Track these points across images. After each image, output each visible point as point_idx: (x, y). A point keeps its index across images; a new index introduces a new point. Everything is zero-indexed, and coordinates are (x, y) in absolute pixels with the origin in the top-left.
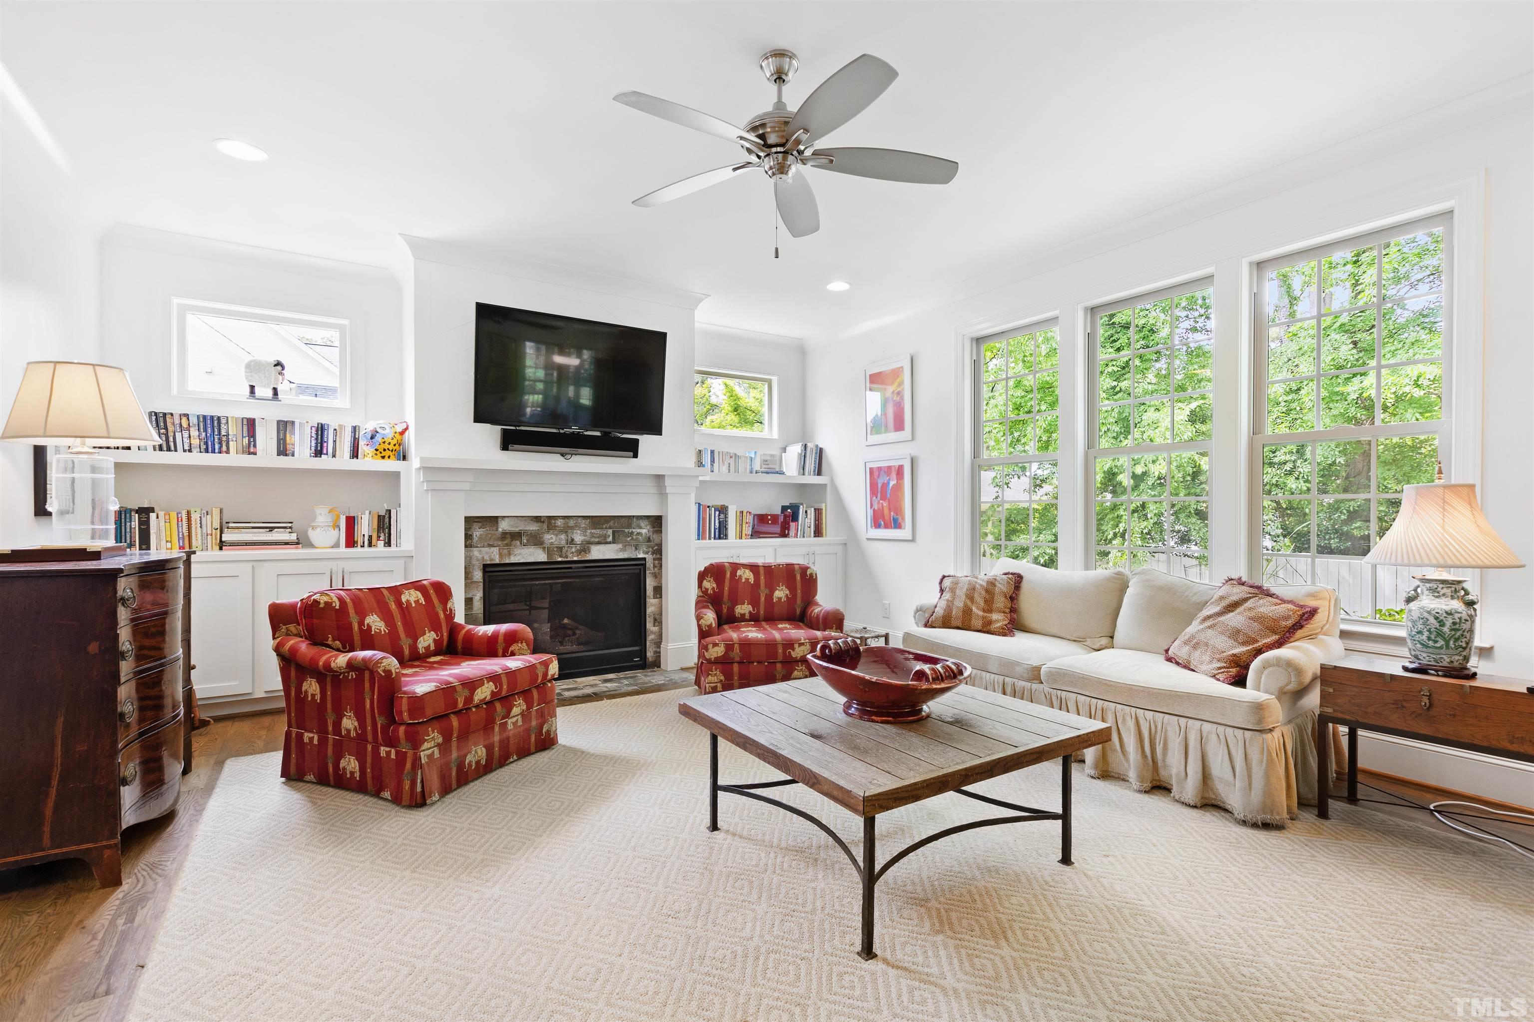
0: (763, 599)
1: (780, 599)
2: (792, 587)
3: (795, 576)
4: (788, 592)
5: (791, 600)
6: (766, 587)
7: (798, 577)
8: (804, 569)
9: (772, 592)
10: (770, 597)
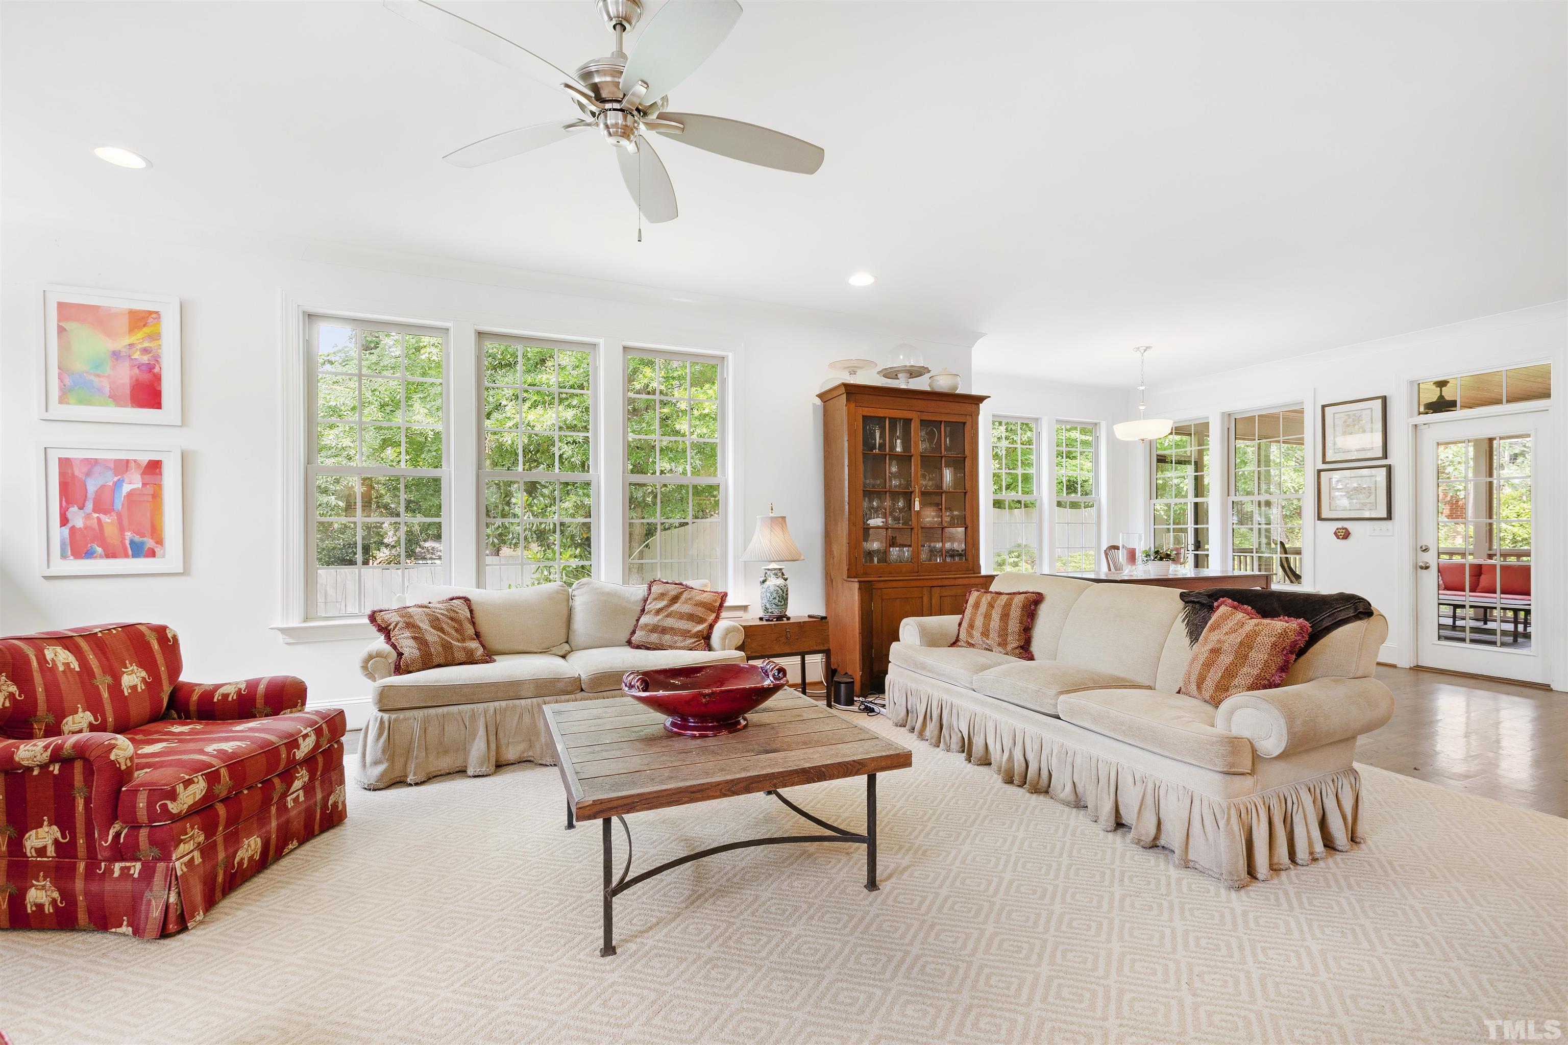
0: (105, 695)
1: (134, 688)
2: (146, 662)
3: (148, 645)
4: (144, 674)
5: (153, 685)
6: (104, 672)
7: (155, 646)
8: (161, 632)
9: (117, 679)
10: (115, 688)
